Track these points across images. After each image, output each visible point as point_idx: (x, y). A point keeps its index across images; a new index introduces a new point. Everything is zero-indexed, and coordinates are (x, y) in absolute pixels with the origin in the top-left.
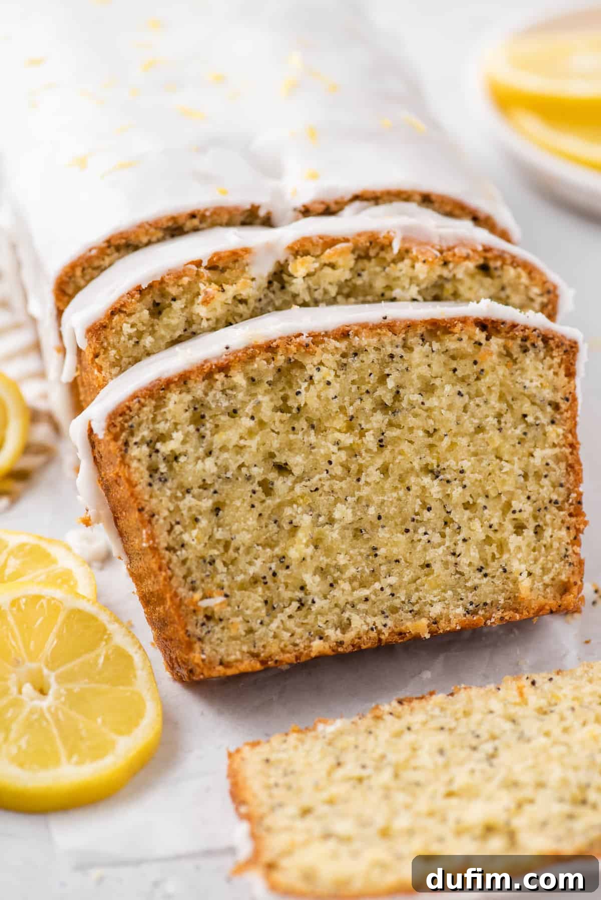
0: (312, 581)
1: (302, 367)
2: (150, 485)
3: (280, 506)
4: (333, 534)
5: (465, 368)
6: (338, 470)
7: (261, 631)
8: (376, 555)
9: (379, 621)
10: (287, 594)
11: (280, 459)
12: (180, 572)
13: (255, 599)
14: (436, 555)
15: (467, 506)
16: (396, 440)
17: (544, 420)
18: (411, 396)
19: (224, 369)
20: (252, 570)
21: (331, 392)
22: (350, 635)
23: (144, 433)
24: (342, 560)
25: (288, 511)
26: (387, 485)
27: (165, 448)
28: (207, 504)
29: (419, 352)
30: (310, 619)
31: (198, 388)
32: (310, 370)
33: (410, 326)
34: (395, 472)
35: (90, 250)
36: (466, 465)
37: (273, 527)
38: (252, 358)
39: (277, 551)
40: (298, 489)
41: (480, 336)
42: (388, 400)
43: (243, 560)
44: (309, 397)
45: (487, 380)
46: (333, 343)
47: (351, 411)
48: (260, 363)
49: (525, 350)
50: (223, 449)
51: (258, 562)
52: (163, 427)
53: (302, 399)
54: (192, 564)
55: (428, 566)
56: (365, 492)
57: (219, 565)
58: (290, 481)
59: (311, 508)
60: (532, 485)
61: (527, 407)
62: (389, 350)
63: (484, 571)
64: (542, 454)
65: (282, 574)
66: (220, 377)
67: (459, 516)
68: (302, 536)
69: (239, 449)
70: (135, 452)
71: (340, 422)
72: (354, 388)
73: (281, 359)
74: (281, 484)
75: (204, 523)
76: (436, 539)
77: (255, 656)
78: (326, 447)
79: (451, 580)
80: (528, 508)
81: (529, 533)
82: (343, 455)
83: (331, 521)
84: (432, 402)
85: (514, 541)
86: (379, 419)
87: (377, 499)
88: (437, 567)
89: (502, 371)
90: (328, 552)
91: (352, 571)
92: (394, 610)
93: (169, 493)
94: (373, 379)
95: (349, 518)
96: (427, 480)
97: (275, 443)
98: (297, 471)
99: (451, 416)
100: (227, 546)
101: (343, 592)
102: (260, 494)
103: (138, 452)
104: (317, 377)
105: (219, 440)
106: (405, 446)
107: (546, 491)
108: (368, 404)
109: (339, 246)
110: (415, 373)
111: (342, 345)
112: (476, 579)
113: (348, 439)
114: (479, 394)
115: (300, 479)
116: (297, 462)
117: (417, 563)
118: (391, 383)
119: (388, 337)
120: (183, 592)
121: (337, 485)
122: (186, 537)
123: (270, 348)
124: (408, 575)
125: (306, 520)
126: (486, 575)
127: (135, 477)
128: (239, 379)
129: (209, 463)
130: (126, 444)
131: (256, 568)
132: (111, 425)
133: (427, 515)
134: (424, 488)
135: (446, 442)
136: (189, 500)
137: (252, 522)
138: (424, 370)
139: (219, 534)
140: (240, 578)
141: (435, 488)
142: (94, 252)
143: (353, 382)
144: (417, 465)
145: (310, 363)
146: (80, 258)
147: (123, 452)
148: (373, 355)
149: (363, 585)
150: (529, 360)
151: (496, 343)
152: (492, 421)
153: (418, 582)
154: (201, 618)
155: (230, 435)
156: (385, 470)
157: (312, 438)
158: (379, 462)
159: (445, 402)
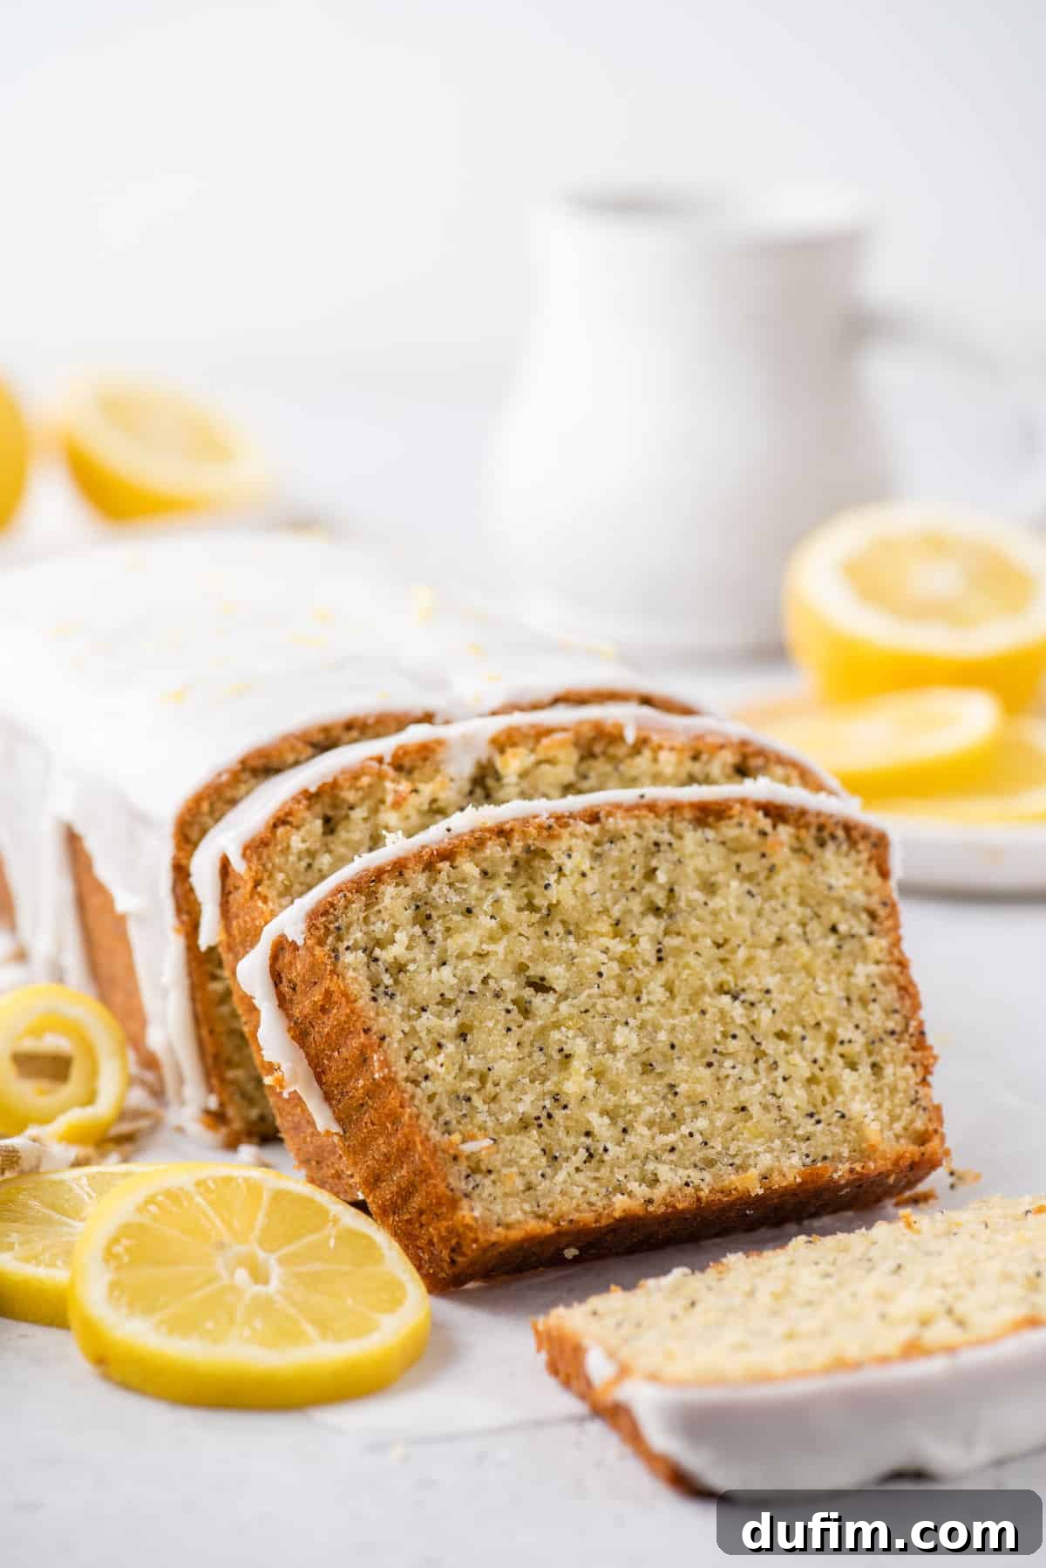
0: (599, 1124)
1: (545, 856)
2: (374, 999)
3: (543, 1031)
4: (618, 1064)
5: (750, 863)
6: (611, 986)
7: (543, 1186)
8: (676, 1094)
9: (695, 1175)
10: (570, 1141)
11: (535, 971)
12: (429, 1111)
13: (530, 1145)
14: (752, 1094)
15: (781, 1035)
16: (679, 951)
17: (861, 930)
18: (689, 893)
19: (448, 855)
20: (521, 1108)
21: (589, 886)
22: (659, 1193)
23: (357, 935)
24: (634, 1099)
25: (555, 1035)
26: (676, 1006)
27: (387, 955)
28: (451, 1024)
29: (692, 838)
30: (604, 1172)
31: (420, 880)
32: (558, 857)
33: (675, 808)
34: (683, 992)
35: (219, 775)
36: (772, 981)
37: (539, 1058)
38: (481, 843)
39: (549, 1086)
40: (564, 1007)
41: (766, 823)
42: (661, 901)
43: (506, 1098)
44: (560, 892)
45: (781, 878)
46: (582, 827)
47: (616, 912)
48: (493, 849)
49: (822, 844)
50: (461, 956)
51: (528, 1098)
52: (379, 929)
53: (554, 895)
54: (441, 1099)
55: (743, 1109)
56: (649, 1014)
57: (477, 1100)
58: (551, 998)
59: (582, 1032)
60: (858, 1012)
61: (835, 913)
62: (654, 835)
63: (816, 1117)
64: (864, 972)
65: (559, 1115)
66: (444, 866)
67: (773, 1047)
68: (579, 1066)
69: (481, 956)
70: (348, 958)
71: (604, 925)
72: (616, 884)
73: (518, 845)
74: (541, 1003)
75: (450, 1047)
76: (748, 1074)
77: (543, 1217)
78: (591, 955)
79: (776, 1128)
80: (860, 1040)
81: (865, 1069)
82: (615, 967)
83: (612, 1050)
84: (717, 902)
85: (848, 1078)
86: (652, 925)
87: (666, 1022)
88: (755, 1110)
89: (798, 867)
90: (614, 1088)
91: (649, 1112)
92: (710, 1163)
93: (399, 1009)
94: (638, 874)
95: (635, 1046)
96: (726, 1000)
97: (526, 950)
98: (559, 986)
99: (743, 921)
100: (483, 1079)
101: (641, 1137)
102: (515, 1014)
103: (353, 959)
104: (569, 866)
105: (454, 944)
106: (690, 959)
107: (877, 1019)
108: (636, 904)
109: (558, 736)
110: (690, 867)
111: (594, 829)
112: (808, 1126)
113: (619, 947)
114: (771, 896)
115: (564, 997)
116: (557, 975)
117: (729, 1104)
118: (661, 877)
119: (650, 820)
120: (435, 1135)
121: (613, 1004)
122: (430, 1064)
123: (503, 833)
124: (721, 1120)
125: (579, 1046)
126: (818, 1122)
127: (354, 989)
128: (469, 868)
129: (446, 972)
130: (335, 950)
131: (526, 1106)
132: (312, 927)
133: (732, 1045)
134: (722, 1012)
135: (742, 954)
136: (427, 1020)
137: (511, 1048)
138: (699, 862)
139: (472, 1063)
140: (506, 1118)
141: (737, 1011)
142: (225, 778)
143: (613, 876)
144: (710, 982)
145: (556, 850)
146: (208, 787)
147: (333, 959)
148: (634, 842)
149: (664, 1132)
150: (829, 854)
151: (785, 832)
152: (794, 928)
153: (734, 1129)
154: (463, 1167)
155: (469, 938)
156: (669, 988)
157: (571, 944)
158: (661, 977)
159: (733, 902)
